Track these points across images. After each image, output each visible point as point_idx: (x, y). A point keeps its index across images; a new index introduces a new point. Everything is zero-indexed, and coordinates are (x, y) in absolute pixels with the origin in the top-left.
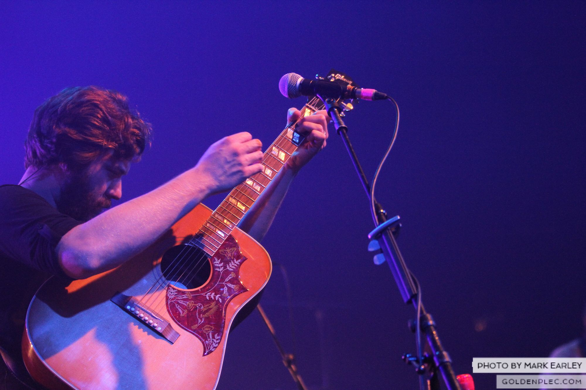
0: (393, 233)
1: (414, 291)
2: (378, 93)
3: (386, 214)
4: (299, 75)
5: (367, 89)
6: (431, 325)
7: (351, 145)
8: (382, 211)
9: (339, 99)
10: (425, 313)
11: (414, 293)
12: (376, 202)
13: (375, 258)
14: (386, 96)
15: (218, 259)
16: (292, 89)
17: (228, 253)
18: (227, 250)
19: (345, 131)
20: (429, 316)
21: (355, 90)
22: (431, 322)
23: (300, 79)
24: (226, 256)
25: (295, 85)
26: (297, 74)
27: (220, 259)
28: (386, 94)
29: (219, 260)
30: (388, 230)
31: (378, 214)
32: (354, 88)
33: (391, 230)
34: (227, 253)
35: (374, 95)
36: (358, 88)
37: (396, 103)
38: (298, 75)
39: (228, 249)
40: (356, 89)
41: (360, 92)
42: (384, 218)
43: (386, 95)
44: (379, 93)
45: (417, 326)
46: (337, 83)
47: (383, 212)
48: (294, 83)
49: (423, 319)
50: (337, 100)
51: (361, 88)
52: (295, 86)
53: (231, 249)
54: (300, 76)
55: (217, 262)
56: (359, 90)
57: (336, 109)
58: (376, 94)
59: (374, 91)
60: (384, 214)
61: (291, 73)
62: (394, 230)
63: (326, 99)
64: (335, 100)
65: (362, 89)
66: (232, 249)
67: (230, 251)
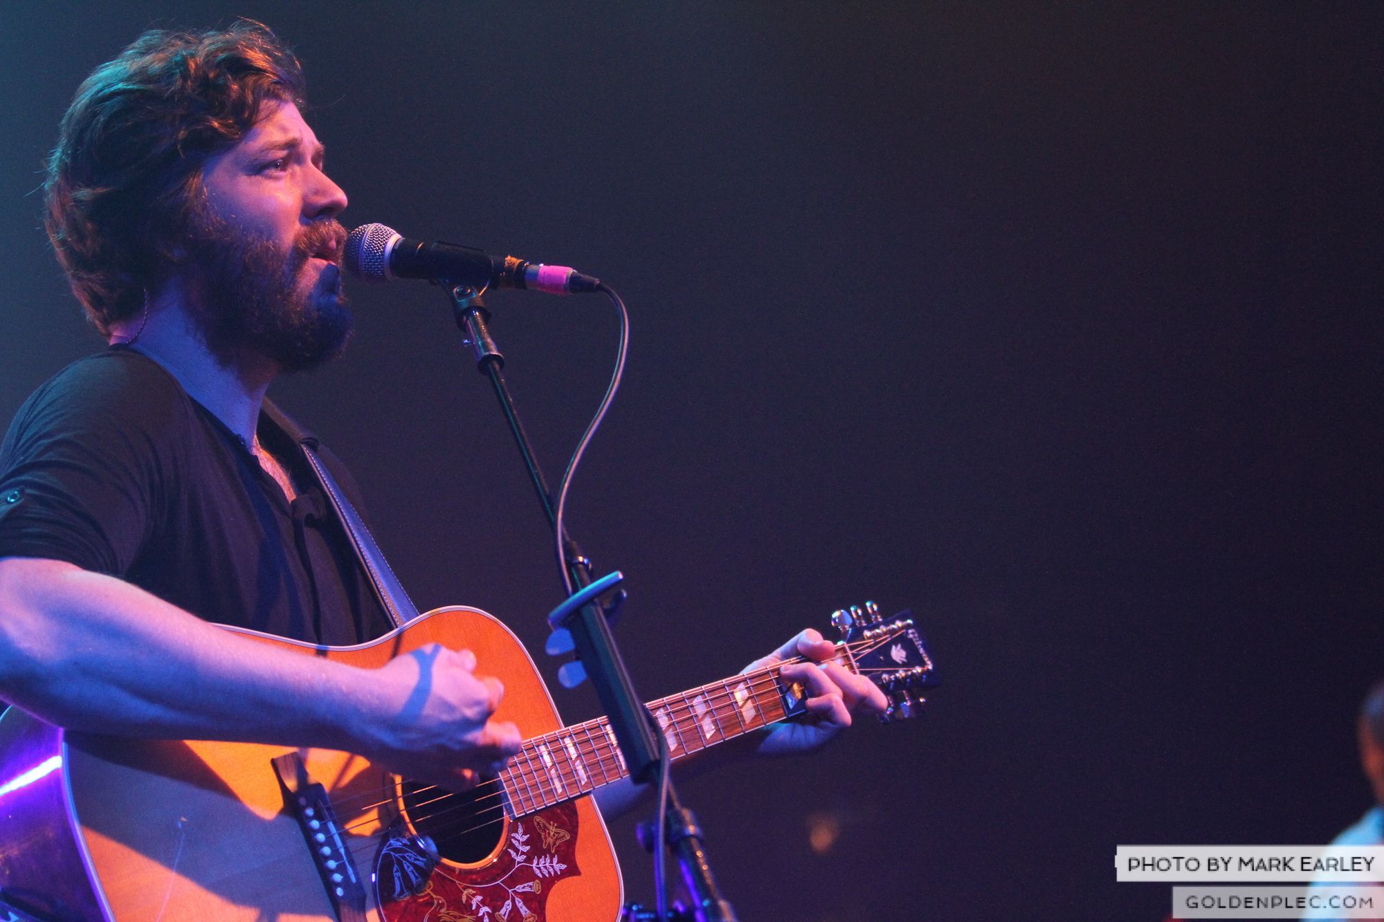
0: (608, 613)
1: (653, 753)
2: (581, 277)
3: (590, 566)
4: (391, 230)
5: (552, 267)
6: (693, 836)
7: (511, 400)
8: (581, 559)
9: (485, 288)
10: (677, 805)
11: (652, 758)
12: (568, 539)
13: (562, 671)
14: (598, 285)
15: (524, 834)
16: (374, 262)
17: (549, 833)
18: (551, 828)
19: (497, 366)
20: (687, 814)
21: (523, 268)
22: (691, 829)
23: (394, 238)
24: (543, 837)
25: (381, 252)
26: (385, 227)
27: (528, 836)
28: (597, 279)
29: (526, 837)
30: (594, 604)
31: (571, 564)
32: (521, 265)
33: (601, 605)
34: (548, 831)
35: (568, 280)
36: (530, 264)
37: (621, 301)
38: (388, 228)
39: (554, 825)
40: (527, 266)
41: (536, 275)
42: (585, 576)
43: (597, 281)
44: (582, 275)
45: (658, 836)
46: (482, 251)
47: (583, 563)
48: (380, 249)
49: (674, 819)
50: (480, 292)
51: (538, 264)
52: (382, 255)
53: (559, 830)
54: (394, 231)
55: (519, 838)
56: (534, 267)
57: (477, 313)
58: (573, 279)
59: (570, 271)
60: (586, 566)
61: (371, 223)
62: (607, 605)
63: (455, 288)
64: (475, 290)
65: (542, 265)
66: (562, 832)
67: (557, 833)
